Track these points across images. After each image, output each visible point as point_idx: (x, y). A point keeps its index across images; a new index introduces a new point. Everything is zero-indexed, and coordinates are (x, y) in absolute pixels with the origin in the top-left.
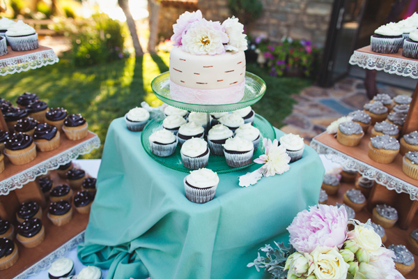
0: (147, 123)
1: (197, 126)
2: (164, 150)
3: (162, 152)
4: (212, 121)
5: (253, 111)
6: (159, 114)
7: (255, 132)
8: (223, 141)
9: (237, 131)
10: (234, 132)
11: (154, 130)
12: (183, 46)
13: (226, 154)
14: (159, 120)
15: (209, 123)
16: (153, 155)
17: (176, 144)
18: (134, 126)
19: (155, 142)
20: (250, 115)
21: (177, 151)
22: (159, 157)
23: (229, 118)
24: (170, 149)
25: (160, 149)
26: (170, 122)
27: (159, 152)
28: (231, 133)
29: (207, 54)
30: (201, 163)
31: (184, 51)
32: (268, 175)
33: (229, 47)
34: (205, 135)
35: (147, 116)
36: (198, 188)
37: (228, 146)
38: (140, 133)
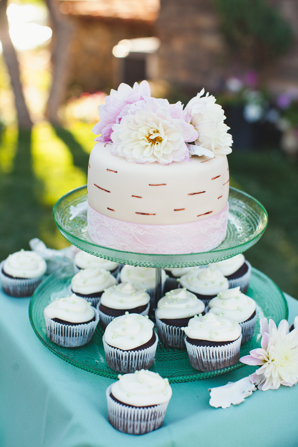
0: (39, 281)
1: (137, 290)
2: (72, 335)
3: (68, 339)
4: (167, 282)
5: (248, 264)
6: (65, 264)
7: (248, 305)
8: (185, 322)
9: (212, 302)
10: (206, 305)
11: (53, 295)
12: (114, 146)
13: (188, 345)
14: (64, 275)
15: (159, 285)
16: (50, 343)
17: (94, 324)
18: (15, 287)
19: (56, 320)
20: (242, 270)
21: (96, 337)
22: (61, 347)
23: (198, 277)
24: (82, 334)
25: (64, 333)
26: (85, 282)
27: (62, 339)
28: (200, 306)
29: (156, 162)
30: (141, 361)
31: (116, 155)
32: (265, 388)
33: (198, 150)
34: (150, 309)
35: (42, 268)
36: (133, 407)
37: (192, 331)
38: (27, 301)
